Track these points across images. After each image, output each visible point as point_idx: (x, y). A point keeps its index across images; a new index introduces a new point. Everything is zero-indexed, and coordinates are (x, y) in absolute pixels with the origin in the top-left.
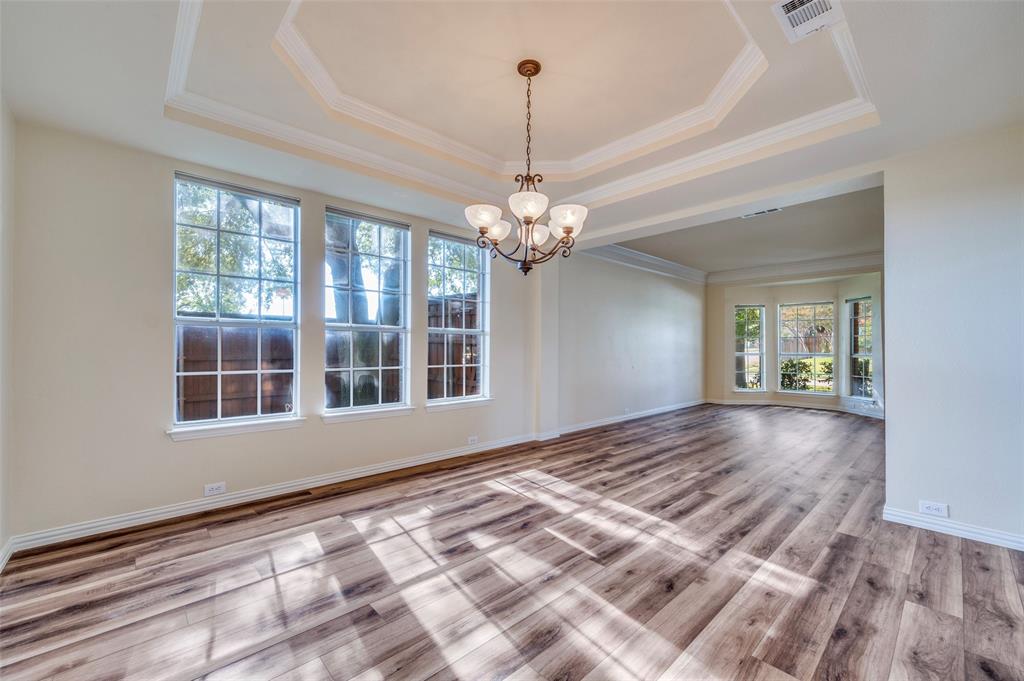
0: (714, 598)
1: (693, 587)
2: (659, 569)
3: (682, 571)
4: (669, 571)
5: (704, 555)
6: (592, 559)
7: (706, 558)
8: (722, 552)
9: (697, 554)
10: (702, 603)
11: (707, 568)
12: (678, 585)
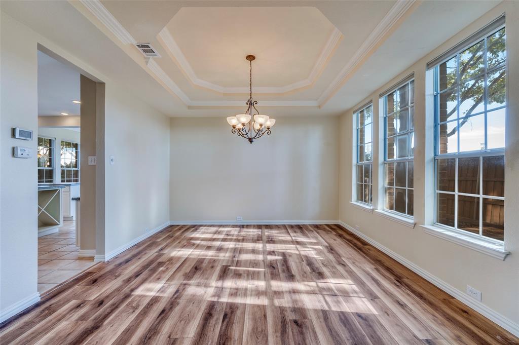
0: (180, 270)
1: (188, 271)
2: (203, 272)
3: (194, 275)
4: (199, 273)
5: (186, 286)
6: (230, 266)
7: (185, 284)
8: (177, 291)
9: (190, 285)
10: (184, 267)
11: (184, 280)
12: (194, 270)
